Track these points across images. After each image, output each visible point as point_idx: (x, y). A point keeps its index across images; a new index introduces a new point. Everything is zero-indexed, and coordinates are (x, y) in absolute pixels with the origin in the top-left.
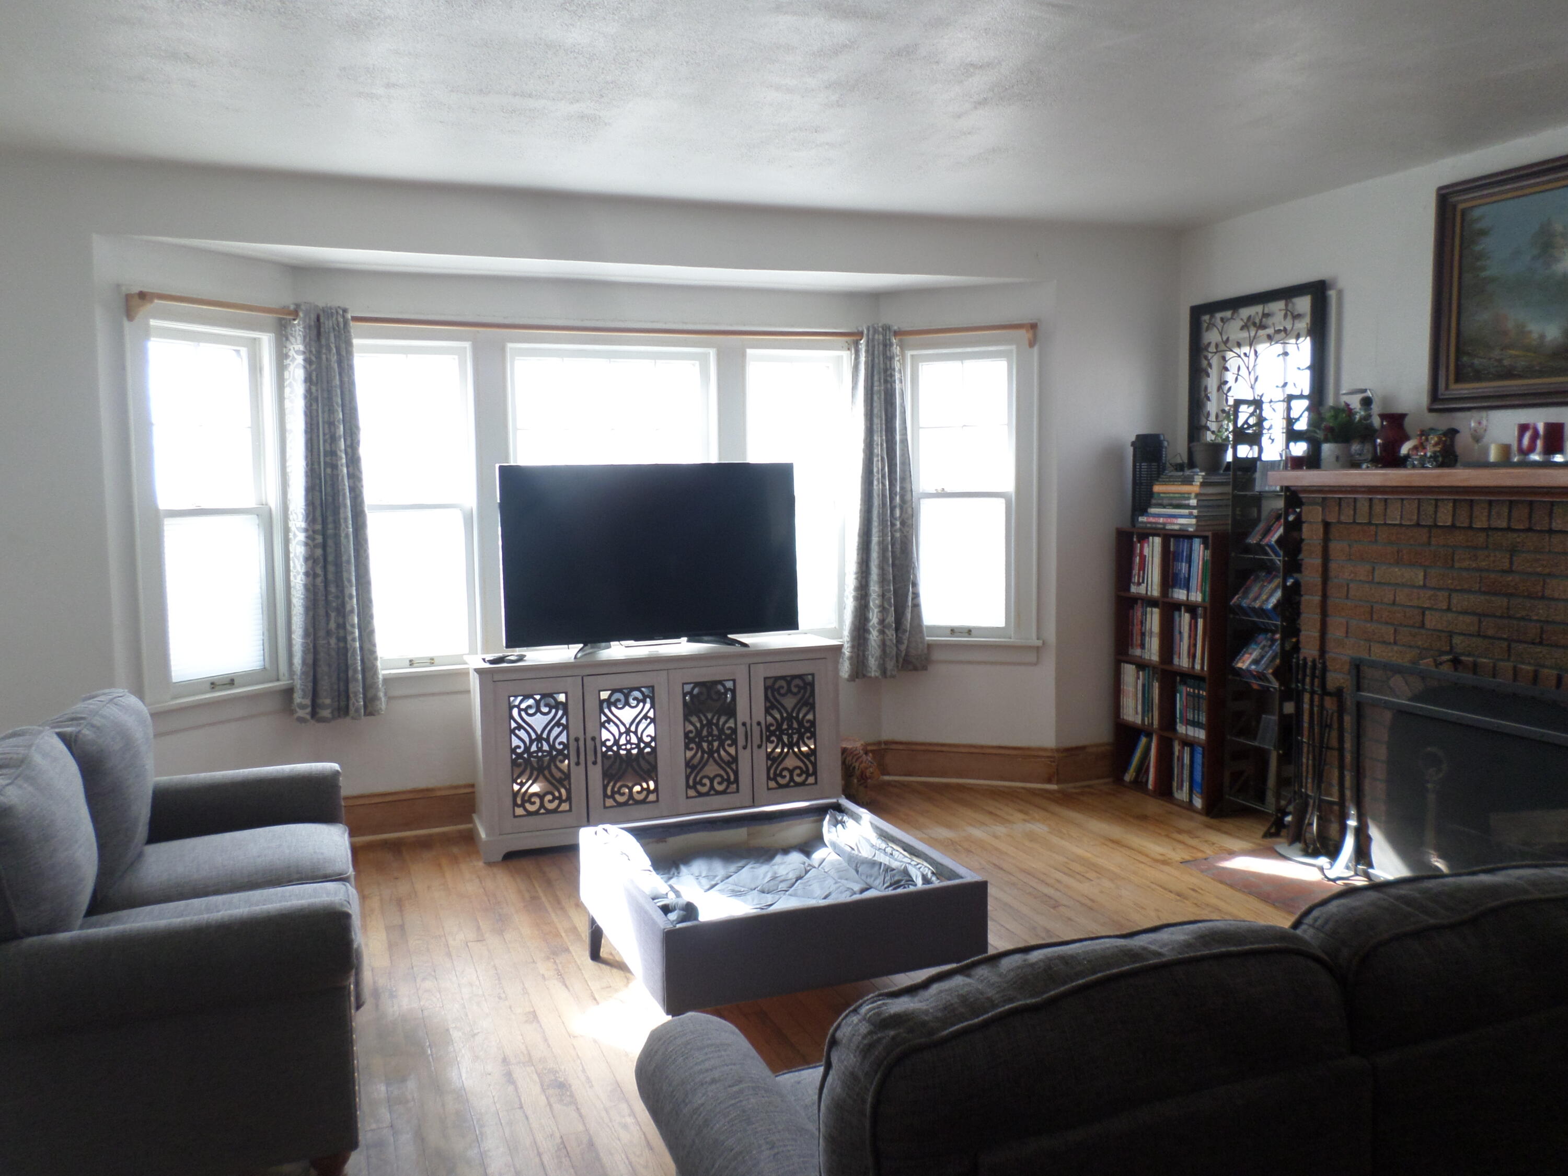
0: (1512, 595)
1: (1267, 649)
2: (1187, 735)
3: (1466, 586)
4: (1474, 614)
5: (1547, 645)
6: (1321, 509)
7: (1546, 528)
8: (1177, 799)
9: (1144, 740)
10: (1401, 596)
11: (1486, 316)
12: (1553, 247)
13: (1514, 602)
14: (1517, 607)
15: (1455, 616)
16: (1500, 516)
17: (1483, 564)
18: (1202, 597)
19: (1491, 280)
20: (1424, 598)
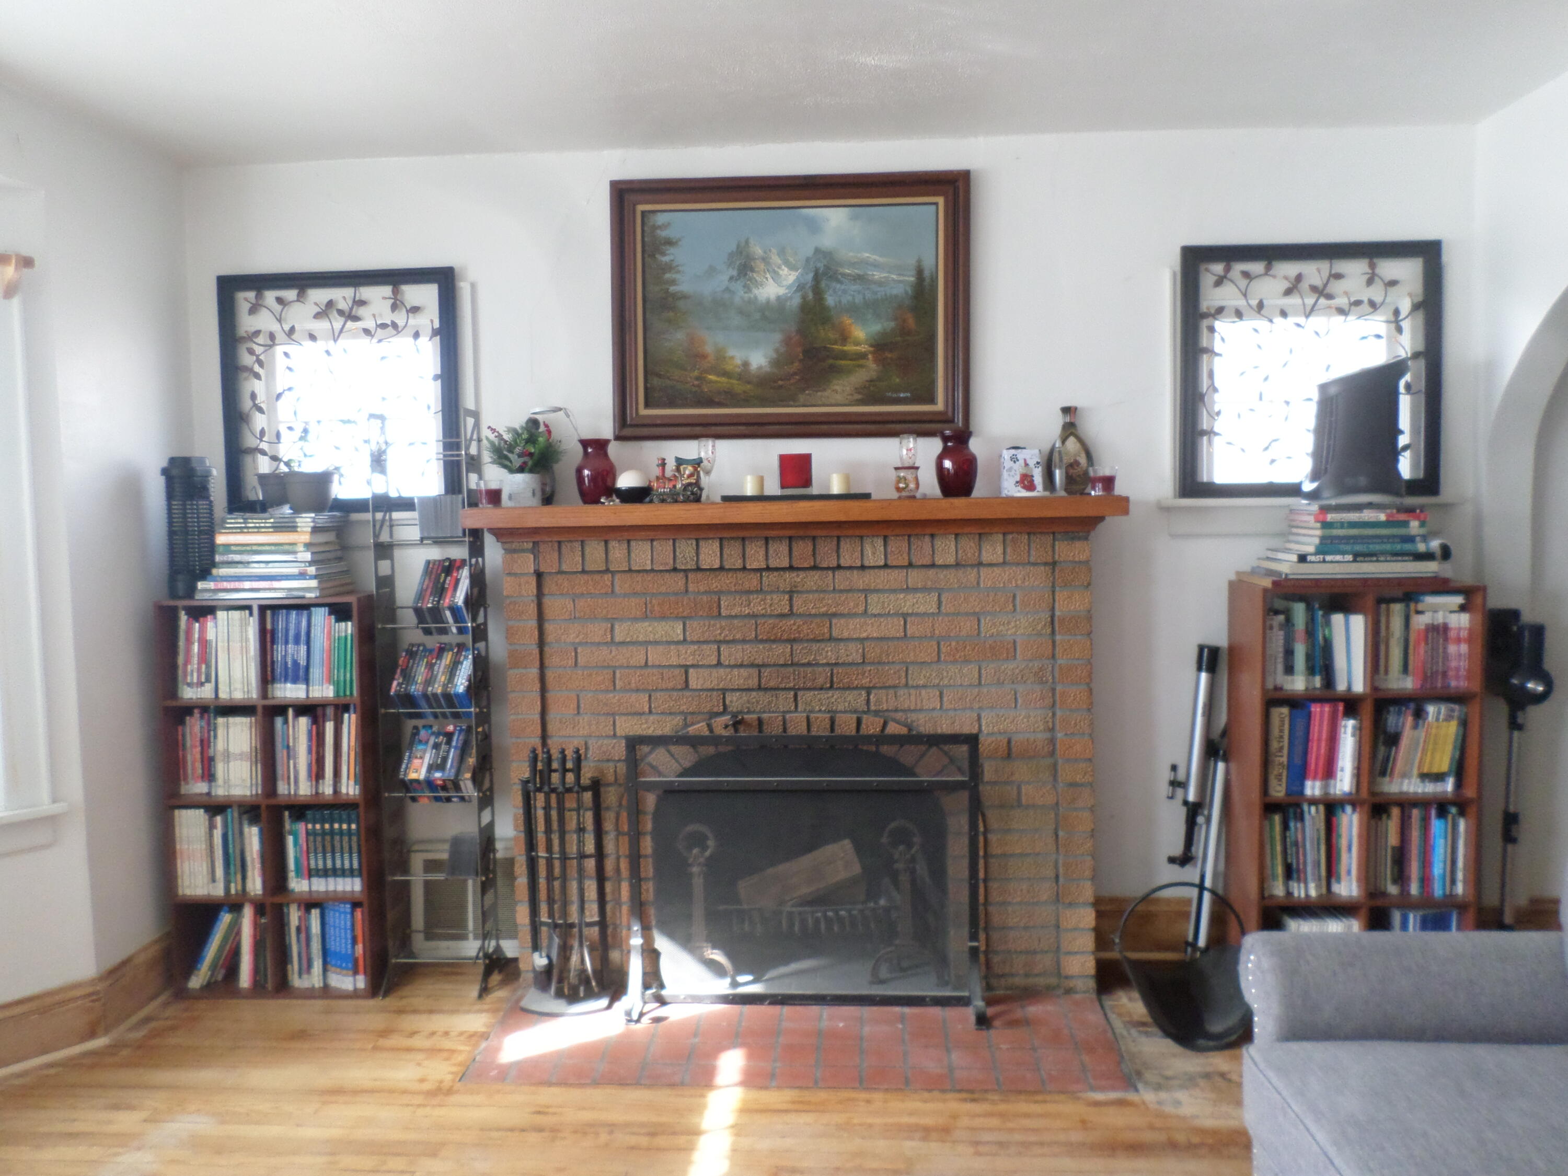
0: (794, 640)
1: (444, 747)
2: (310, 891)
3: (738, 636)
4: (752, 665)
5: (839, 688)
6: (532, 556)
7: (834, 564)
8: (298, 989)
9: (226, 918)
10: (655, 655)
11: (680, 336)
12: (752, 270)
13: (798, 647)
14: (802, 653)
15: (728, 670)
16: (779, 555)
17: (759, 609)
18: (337, 692)
19: (684, 297)
20: (687, 655)
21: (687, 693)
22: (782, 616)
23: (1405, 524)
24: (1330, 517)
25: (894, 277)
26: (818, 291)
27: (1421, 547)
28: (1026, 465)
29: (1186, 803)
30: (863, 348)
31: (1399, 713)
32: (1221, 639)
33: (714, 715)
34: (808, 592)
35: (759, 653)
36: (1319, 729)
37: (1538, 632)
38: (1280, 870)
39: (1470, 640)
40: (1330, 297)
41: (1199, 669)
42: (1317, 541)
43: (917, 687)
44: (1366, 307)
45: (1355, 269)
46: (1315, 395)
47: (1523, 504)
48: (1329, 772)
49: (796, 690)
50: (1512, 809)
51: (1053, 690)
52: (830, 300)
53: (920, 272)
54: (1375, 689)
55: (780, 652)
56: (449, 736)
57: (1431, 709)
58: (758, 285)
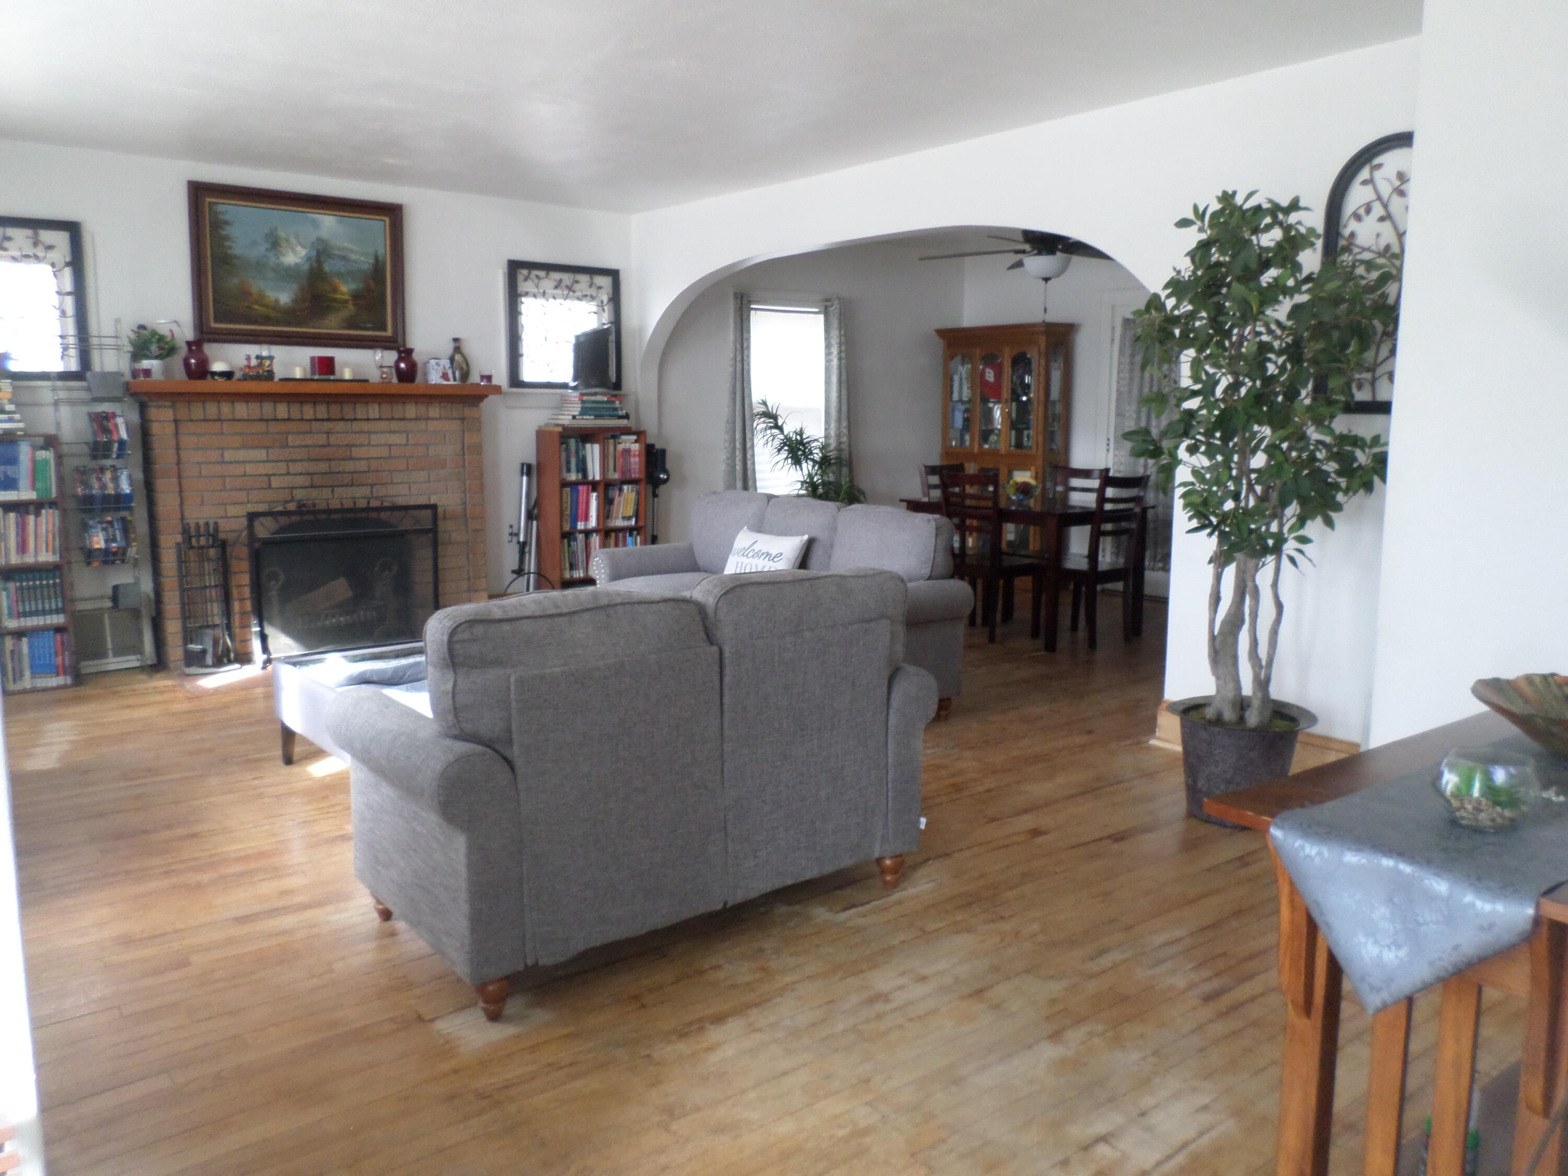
0: (331, 459)
2: (21, 627)
3: (299, 457)
4: (307, 474)
5: (356, 485)
6: (171, 410)
7: (352, 417)
8: (13, 691)
10: (250, 469)
11: (235, 281)
12: (280, 246)
13: (333, 463)
14: (335, 466)
15: (294, 477)
16: (322, 411)
17: (310, 442)
18: (38, 494)
19: (236, 257)
20: (269, 468)
21: (270, 491)
22: (323, 446)
23: (613, 402)
24: (585, 398)
25: (362, 258)
26: (319, 262)
27: (620, 413)
28: (444, 368)
29: (519, 542)
30: (346, 297)
31: (614, 489)
32: (533, 460)
33: (287, 502)
34: (338, 433)
35: (313, 467)
36: (582, 499)
37: (663, 452)
38: (568, 565)
39: (639, 456)
40: (574, 292)
41: (522, 474)
42: (579, 409)
43: (397, 483)
44: (589, 298)
45: (584, 279)
46: (573, 341)
47: (654, 396)
48: (586, 518)
49: (333, 487)
50: (655, 534)
51: (465, 483)
52: (327, 268)
53: (376, 258)
54: (604, 478)
55: (323, 466)
56: (111, 523)
57: (625, 487)
58: (284, 255)
